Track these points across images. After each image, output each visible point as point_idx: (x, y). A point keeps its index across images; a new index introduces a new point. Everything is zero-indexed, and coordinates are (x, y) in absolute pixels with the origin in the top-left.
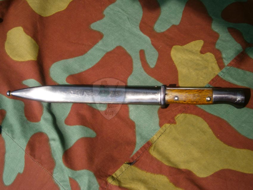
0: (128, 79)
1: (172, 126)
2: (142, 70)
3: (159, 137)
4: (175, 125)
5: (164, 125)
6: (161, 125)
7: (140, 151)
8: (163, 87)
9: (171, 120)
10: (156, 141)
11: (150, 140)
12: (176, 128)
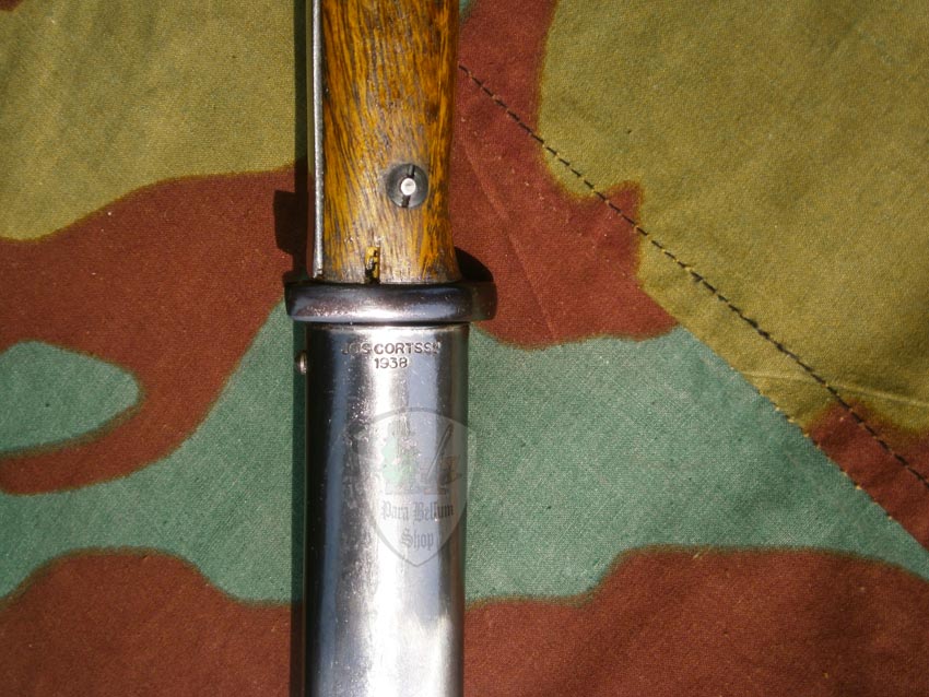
0: (234, 599)
1: (656, 219)
2: (160, 472)
3: (766, 335)
4: (647, 191)
5: (652, 293)
6: (651, 322)
7: (924, 526)
8: (301, 303)
9: (603, 229)
10: (808, 369)
11: (802, 424)
12: (680, 185)
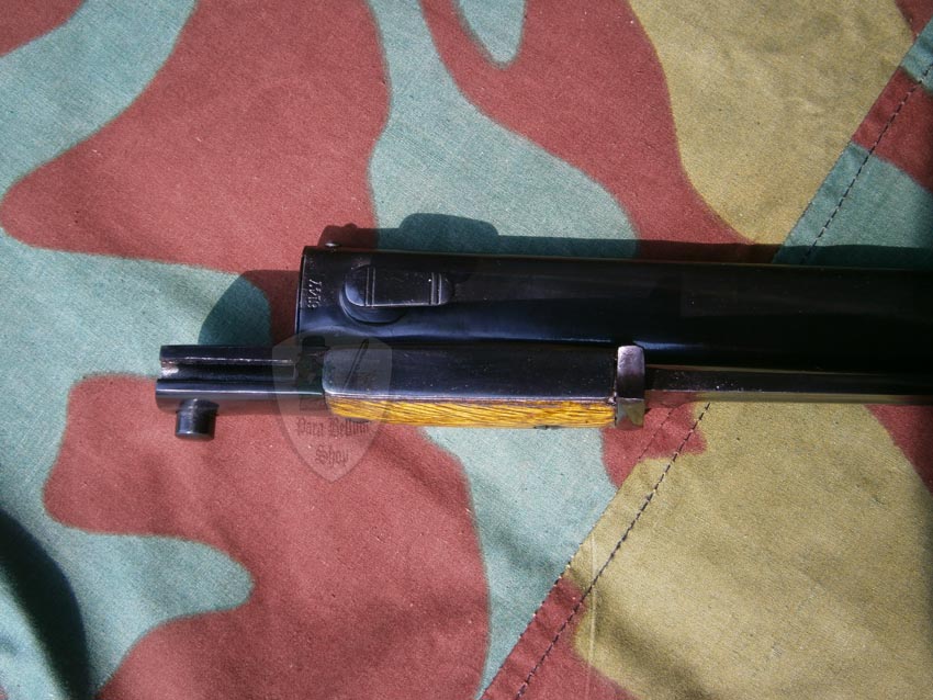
0: (369, 163)
1: (684, 466)
2: (449, 88)
3: (618, 547)
4: (701, 457)
5: (637, 470)
6: (617, 474)
7: (519, 659)
9: (674, 431)
10: (601, 573)
11: (566, 574)
12: (708, 479)
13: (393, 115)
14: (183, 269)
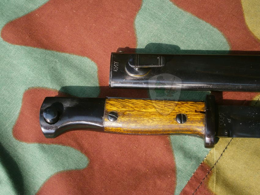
7: (188, 189)
10: (217, 161)
11: (205, 161)
13: (144, 5)
14: (66, 55)
